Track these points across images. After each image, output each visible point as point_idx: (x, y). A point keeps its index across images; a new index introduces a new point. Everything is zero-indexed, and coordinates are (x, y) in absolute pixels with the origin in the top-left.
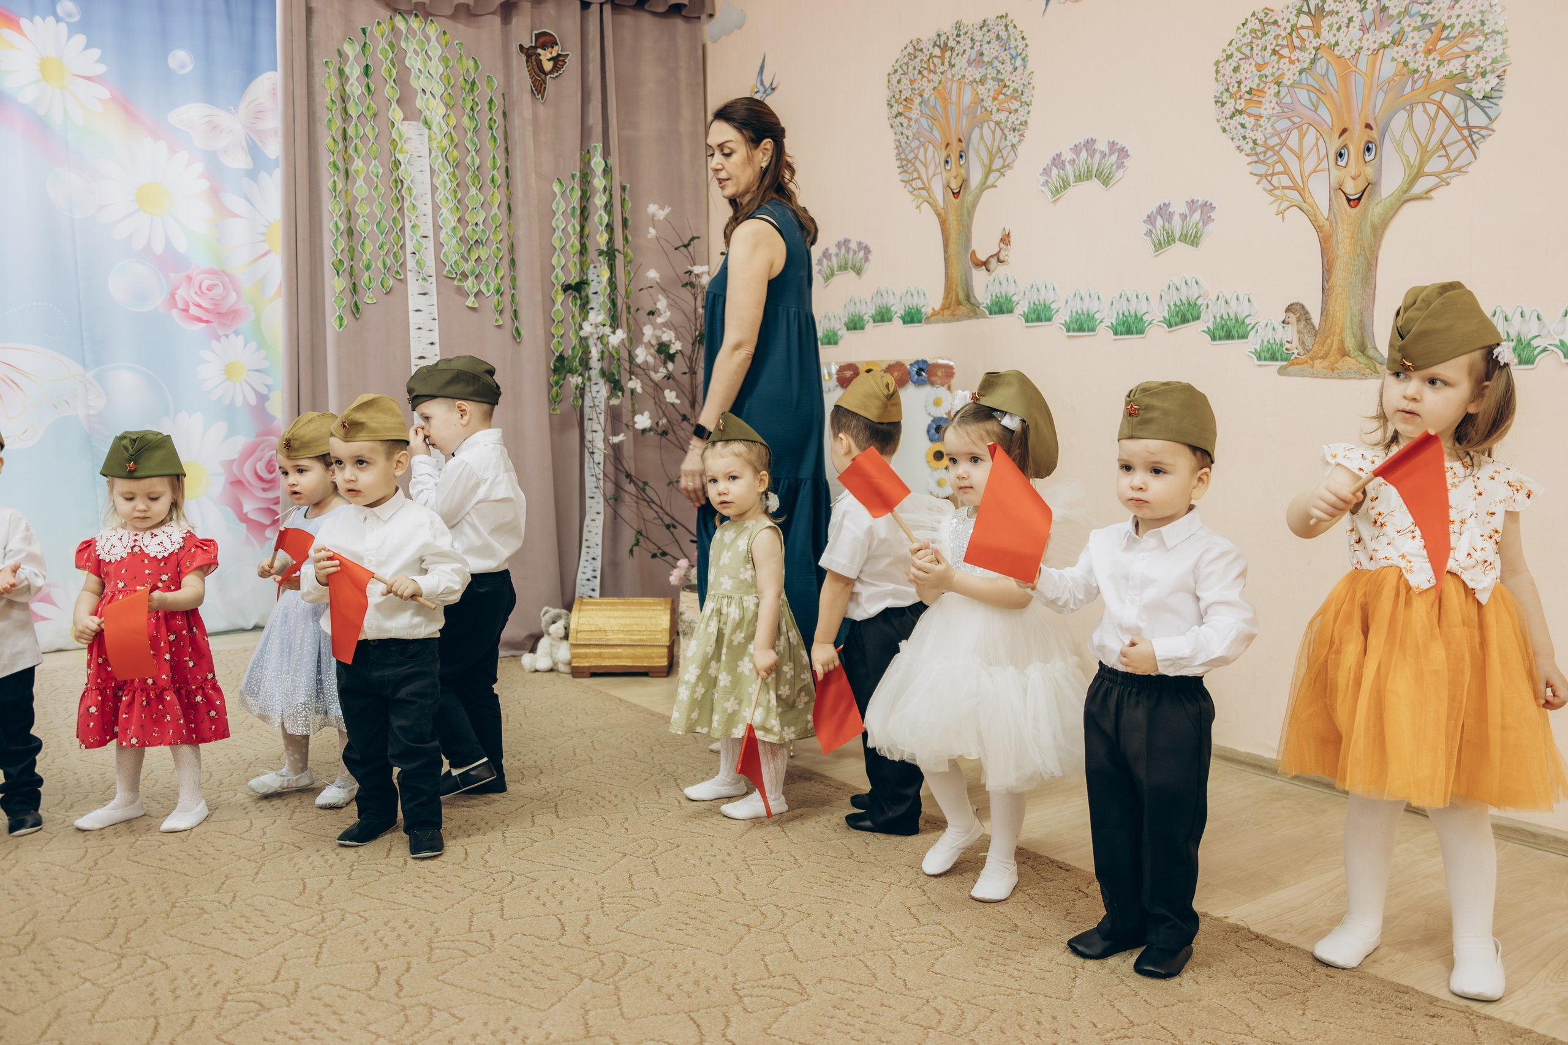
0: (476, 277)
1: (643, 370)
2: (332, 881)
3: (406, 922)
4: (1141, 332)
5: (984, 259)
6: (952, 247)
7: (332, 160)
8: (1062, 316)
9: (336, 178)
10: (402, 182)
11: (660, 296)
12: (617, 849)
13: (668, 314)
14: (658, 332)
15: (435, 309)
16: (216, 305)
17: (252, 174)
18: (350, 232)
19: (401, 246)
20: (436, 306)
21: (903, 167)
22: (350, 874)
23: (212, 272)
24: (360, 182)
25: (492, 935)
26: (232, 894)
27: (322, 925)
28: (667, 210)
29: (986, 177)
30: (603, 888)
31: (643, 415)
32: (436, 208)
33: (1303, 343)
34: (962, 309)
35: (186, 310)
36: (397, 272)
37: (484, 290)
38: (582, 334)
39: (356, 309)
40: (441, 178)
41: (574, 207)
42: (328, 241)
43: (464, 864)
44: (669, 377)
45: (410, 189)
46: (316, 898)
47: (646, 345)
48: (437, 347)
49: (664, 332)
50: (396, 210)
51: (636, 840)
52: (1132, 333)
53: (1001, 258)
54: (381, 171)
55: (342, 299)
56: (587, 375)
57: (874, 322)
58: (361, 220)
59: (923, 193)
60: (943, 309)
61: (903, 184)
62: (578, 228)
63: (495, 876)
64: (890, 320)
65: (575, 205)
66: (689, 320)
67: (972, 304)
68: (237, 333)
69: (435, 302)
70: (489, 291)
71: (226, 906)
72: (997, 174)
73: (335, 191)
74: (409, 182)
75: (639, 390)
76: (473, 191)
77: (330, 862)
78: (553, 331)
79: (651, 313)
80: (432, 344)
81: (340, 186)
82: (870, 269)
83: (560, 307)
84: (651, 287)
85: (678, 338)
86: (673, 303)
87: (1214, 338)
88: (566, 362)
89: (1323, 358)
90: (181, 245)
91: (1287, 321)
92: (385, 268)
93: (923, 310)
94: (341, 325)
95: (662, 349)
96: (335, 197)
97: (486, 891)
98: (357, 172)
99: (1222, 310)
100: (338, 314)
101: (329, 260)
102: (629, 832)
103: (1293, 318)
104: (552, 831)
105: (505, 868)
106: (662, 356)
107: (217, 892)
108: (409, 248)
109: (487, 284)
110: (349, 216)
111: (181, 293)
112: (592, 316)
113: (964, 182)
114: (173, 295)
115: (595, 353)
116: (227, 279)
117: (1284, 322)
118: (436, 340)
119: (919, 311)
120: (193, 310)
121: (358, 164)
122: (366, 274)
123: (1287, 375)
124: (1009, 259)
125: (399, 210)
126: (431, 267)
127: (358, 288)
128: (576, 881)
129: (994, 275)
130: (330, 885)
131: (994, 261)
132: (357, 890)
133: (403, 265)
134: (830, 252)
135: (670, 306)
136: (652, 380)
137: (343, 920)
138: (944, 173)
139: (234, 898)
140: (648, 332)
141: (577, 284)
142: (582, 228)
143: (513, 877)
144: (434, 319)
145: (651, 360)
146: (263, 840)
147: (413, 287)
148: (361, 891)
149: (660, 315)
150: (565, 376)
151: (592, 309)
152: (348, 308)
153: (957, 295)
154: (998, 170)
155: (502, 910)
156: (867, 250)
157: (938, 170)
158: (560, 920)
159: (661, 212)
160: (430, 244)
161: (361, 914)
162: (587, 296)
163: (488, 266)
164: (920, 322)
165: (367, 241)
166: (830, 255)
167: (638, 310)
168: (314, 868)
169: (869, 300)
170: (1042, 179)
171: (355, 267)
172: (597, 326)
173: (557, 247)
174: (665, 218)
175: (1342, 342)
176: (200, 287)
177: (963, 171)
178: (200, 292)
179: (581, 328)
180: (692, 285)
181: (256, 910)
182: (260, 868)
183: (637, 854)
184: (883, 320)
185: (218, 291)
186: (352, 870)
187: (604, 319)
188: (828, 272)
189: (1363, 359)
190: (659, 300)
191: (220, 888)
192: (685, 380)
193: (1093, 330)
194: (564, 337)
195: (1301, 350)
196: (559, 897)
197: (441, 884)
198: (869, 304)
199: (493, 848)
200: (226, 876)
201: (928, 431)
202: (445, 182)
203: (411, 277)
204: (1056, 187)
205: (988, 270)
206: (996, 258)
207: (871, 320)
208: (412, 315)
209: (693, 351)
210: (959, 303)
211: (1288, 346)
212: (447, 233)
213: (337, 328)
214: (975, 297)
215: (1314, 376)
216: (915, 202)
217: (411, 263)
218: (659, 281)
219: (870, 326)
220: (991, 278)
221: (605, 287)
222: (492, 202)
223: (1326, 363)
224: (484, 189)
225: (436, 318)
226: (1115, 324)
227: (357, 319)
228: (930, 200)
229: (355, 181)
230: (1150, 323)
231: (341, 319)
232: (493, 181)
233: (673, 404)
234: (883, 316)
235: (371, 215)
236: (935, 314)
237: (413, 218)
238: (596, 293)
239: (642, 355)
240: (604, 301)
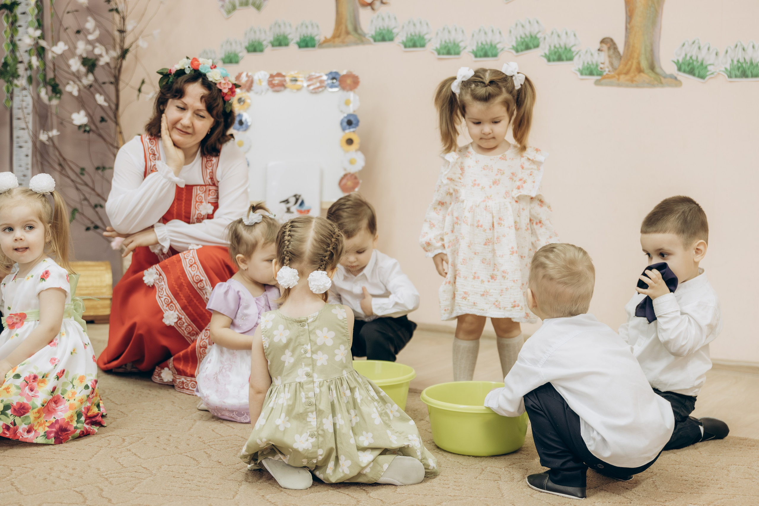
4: (495, 56)
5: (369, 2)
8: (434, 44)
31: (79, 113)
33: (611, 64)
34: (352, 38)
47: (77, 56)
49: (95, 47)
52: (488, 56)
57: (272, 46)
60: (334, 37)
64: (287, 45)
67: (359, 35)
75: (76, 93)
82: (268, 6)
84: (77, 11)
87: (549, 60)
89: (627, 73)
91: (601, 49)
93: (317, 38)
99: (555, 41)
103: (605, 47)
117: (599, 50)
119: (312, 39)
123: (601, 85)
129: (378, 13)
131: (377, 3)
135: (97, 27)
141: (9, 4)
145: (80, 69)
149: (89, 33)
151: (20, 26)
153: (346, 27)
162: (15, 16)
164: (313, 46)
167: (66, 28)
169: (267, 30)
175: (639, 63)
184: (280, 45)
188: (230, 7)
189: (653, 75)
190: (87, 22)
193: (458, 53)
195: (611, 69)
198: (268, 32)
201: (341, 124)
205: (373, 9)
206: (379, 1)
207: (270, 45)
209: (116, 63)
210: (348, 33)
211: (602, 66)
214: (361, 29)
215: (619, 85)
219: (268, 50)
220: (375, 15)
221: (33, 9)
223: (628, 77)
226: (475, 50)
230: (502, 50)
233: (100, 105)
234: (280, 42)
236: (326, 41)
238: (24, 13)
239: (75, 65)
240: (32, 21)
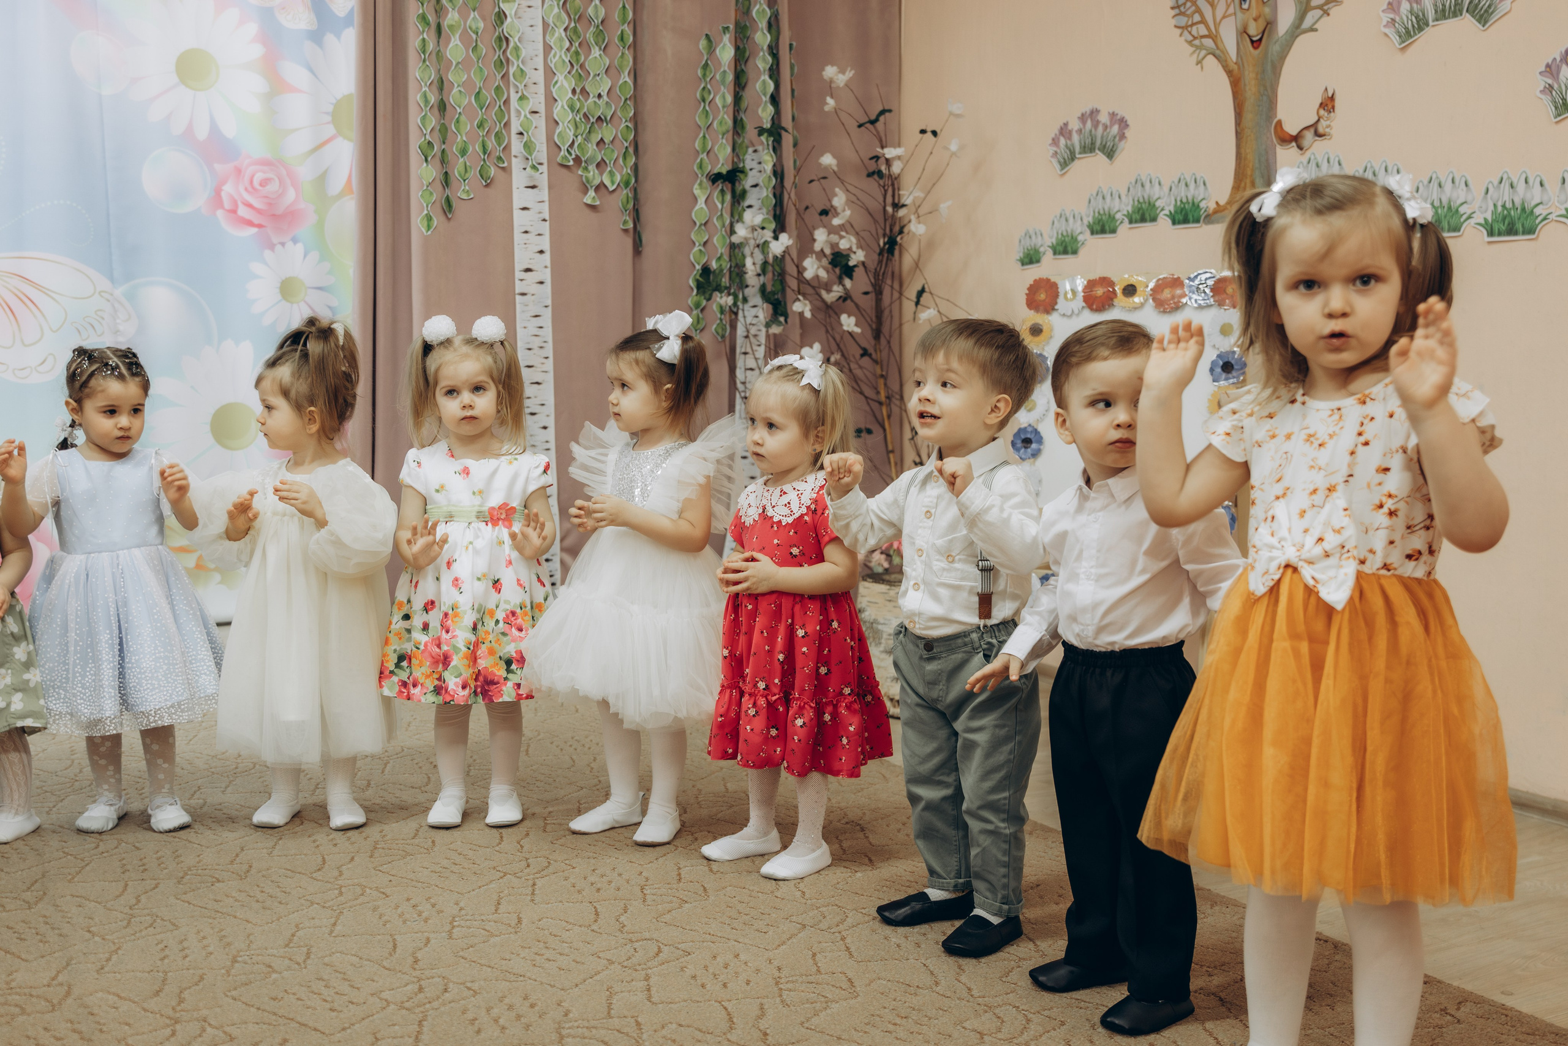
0: (598, 165)
1: (814, 288)
2: (428, 940)
3: (526, 998)
4: (1530, 231)
5: (1294, 133)
6: (1248, 117)
7: (421, 11)
9: (425, 36)
10: (507, 39)
11: (837, 190)
12: (794, 918)
13: (848, 213)
14: (834, 238)
15: (545, 207)
16: (270, 204)
17: (316, 37)
18: (442, 106)
19: (505, 124)
20: (546, 205)
21: (1178, 7)
22: (450, 932)
23: (266, 163)
24: (455, 41)
25: (638, 1024)
26: (305, 950)
27: (421, 996)
28: (849, 74)
29: (1301, 17)
30: (779, 969)
31: (811, 347)
32: (550, 73)
35: (234, 211)
36: (500, 158)
37: (607, 182)
38: (735, 239)
39: (448, 206)
40: (557, 35)
41: (725, 72)
42: (414, 118)
43: (595, 927)
44: (846, 298)
45: (517, 48)
46: (410, 960)
47: (817, 254)
48: (547, 257)
49: (842, 237)
50: (499, 77)
51: (818, 908)
52: (1516, 233)
53: (1321, 130)
54: (481, 25)
55: (431, 194)
56: (741, 296)
57: (1131, 222)
58: (455, 90)
59: (1208, 42)
60: (1231, 202)
61: (1179, 31)
62: (729, 99)
63: (636, 945)
64: (1154, 219)
65: (726, 68)
66: (875, 221)
68: (295, 241)
69: (546, 198)
70: (613, 183)
71: (299, 964)
72: (1319, 12)
73: (424, 52)
74: (516, 39)
75: (808, 314)
76: (596, 52)
77: (425, 915)
78: (693, 237)
79: (824, 213)
80: (541, 252)
81: (431, 46)
82: (1127, 151)
83: (704, 206)
84: (824, 178)
85: (860, 246)
86: (854, 199)
88: (711, 277)
90: (229, 130)
92: (485, 153)
93: (1203, 205)
94: (429, 227)
95: (839, 262)
96: (424, 61)
97: (625, 964)
98: (451, 27)
100: (426, 212)
101: (415, 142)
102: (807, 896)
104: (705, 889)
105: (647, 935)
106: (837, 270)
107: (287, 946)
108: (515, 127)
109: (611, 173)
110: (441, 84)
111: (228, 189)
112: (748, 215)
113: (1269, 25)
114: (218, 192)
115: (751, 266)
116: (284, 172)
118: (546, 247)
119: (1196, 206)
120: (243, 212)
121: (452, 17)
122: (461, 160)
124: (1333, 132)
125: (503, 77)
126: (541, 152)
127: (452, 179)
128: (742, 957)
129: (1308, 154)
130: (426, 945)
131: (1309, 135)
132: (461, 953)
133: (508, 148)
134: (1070, 127)
135: (849, 202)
136: (823, 301)
137: (446, 990)
138: (1239, 15)
139: (308, 954)
140: (821, 237)
141: (728, 172)
142: (737, 99)
143: (659, 948)
144: (544, 220)
145: (823, 274)
146: (340, 882)
147: (519, 177)
148: (466, 955)
149: (837, 214)
150: (711, 295)
151: (747, 207)
152: (438, 205)
153: (1253, 183)
154: (1320, 7)
155: (649, 990)
156: (1123, 123)
157: (1231, 10)
158: (725, 1008)
159: (841, 76)
160: (540, 122)
161: (469, 985)
162: (742, 190)
163: (613, 151)
164: (1197, 221)
165: (463, 118)
166: (1070, 132)
167: (807, 208)
168: (404, 922)
169: (1123, 193)
170: (1386, 18)
171: (448, 152)
172: (754, 229)
173: (702, 126)
174: (846, 85)
176: (251, 182)
177: (1267, 10)
178: (252, 189)
179: (732, 232)
180: (880, 174)
181: (336, 971)
182: (338, 918)
183: (821, 926)
184: (1143, 220)
185: (273, 187)
186: (453, 927)
187: (764, 220)
188: (1067, 155)
190: (836, 195)
191: (291, 941)
192: (868, 303)
193: (1455, 227)
194: (708, 245)
196: (721, 978)
197: (567, 951)
198: (1123, 197)
199: (631, 909)
200: (297, 926)
201: (1212, 370)
202: (561, 39)
203: (516, 165)
204: (1406, 28)
205: (1300, 148)
206: (1312, 130)
207: (1126, 220)
208: (517, 215)
209: (880, 262)
212: (563, 107)
213: (424, 230)
216: (1195, 55)
217: (517, 146)
218: (835, 169)
219: (1124, 229)
220: (1305, 159)
221: (769, 178)
222: (621, 67)
224: (610, 50)
225: (547, 218)
226: (1490, 220)
227: (449, 219)
228: (1218, 52)
229: (449, 40)
230: (1545, 219)
231: (429, 218)
232: (622, 38)
233: (850, 334)
234: (1144, 214)
235: (467, 84)
236: (1219, 209)
237: (521, 87)
238: (756, 186)
239: (812, 268)
240: (767, 196)
